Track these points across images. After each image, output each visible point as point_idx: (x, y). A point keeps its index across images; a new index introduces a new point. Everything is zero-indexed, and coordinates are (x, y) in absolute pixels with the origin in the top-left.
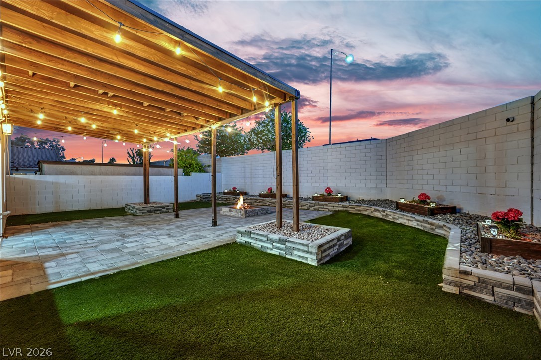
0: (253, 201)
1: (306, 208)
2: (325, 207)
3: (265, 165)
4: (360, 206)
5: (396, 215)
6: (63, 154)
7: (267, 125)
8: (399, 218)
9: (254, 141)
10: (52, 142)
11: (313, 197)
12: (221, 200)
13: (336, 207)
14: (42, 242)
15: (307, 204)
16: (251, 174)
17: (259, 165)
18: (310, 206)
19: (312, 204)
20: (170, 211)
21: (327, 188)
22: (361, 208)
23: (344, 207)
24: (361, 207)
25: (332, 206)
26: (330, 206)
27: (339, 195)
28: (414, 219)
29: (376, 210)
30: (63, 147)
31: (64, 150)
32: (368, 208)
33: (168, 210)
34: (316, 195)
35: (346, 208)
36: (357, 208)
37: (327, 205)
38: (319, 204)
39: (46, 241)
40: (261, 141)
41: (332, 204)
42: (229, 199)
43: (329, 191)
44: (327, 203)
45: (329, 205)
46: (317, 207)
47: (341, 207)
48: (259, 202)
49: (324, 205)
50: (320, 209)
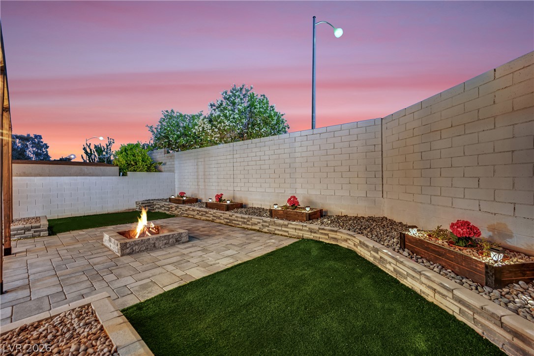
0: (196, 212)
1: (257, 227)
2: (283, 229)
3: (220, 162)
4: (336, 231)
5: (401, 266)
6: (47, 152)
7: (225, 109)
8: (408, 275)
9: (208, 131)
10: (34, 139)
11: (271, 211)
12: (163, 209)
13: (299, 229)
15: (259, 223)
16: (204, 175)
17: (214, 162)
18: (262, 225)
19: (266, 221)
20: (42, 234)
21: (291, 197)
22: (339, 236)
23: (311, 231)
24: (338, 234)
25: (293, 228)
26: (290, 228)
27: (308, 209)
28: (450, 295)
29: (362, 244)
30: (46, 144)
31: (47, 147)
32: (349, 237)
33: (37, 234)
34: (276, 207)
35: (315, 232)
36: (332, 235)
37: (286, 226)
38: (275, 223)
40: (216, 130)
41: (294, 224)
42: (172, 208)
43: (294, 203)
44: (286, 222)
45: (289, 226)
46: (272, 228)
47: (307, 231)
48: (202, 215)
49: (281, 226)
50: (277, 232)
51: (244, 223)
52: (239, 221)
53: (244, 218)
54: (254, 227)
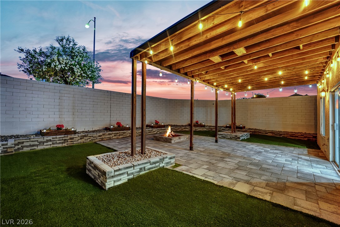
1: (155, 133)
14: (306, 164)
15: (156, 131)
19: (158, 130)
22: (177, 129)
38: (162, 130)
39: (303, 164)
51: (150, 132)
52: (147, 132)
53: (150, 130)
54: (154, 133)
